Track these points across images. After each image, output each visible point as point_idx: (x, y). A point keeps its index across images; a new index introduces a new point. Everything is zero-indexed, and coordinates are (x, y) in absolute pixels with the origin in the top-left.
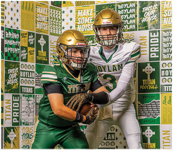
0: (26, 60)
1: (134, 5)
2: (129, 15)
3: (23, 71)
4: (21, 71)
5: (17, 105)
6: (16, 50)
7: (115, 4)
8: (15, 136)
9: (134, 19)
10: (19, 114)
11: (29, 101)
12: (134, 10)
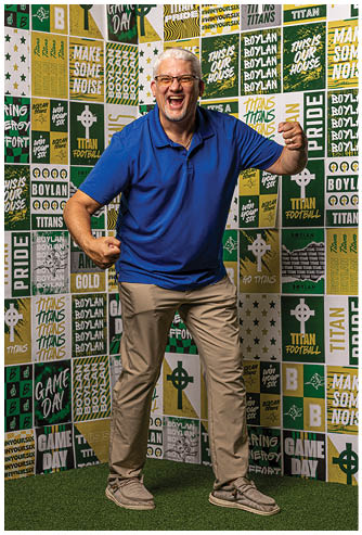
0: (46, 160)
1: (275, 36)
2: (265, 58)
3: (38, 183)
4: (33, 182)
5: (24, 254)
6: (20, 140)
7: (238, 35)
8: (21, 316)
9: (274, 67)
10: (29, 273)
11: (53, 244)
12: (274, 48)
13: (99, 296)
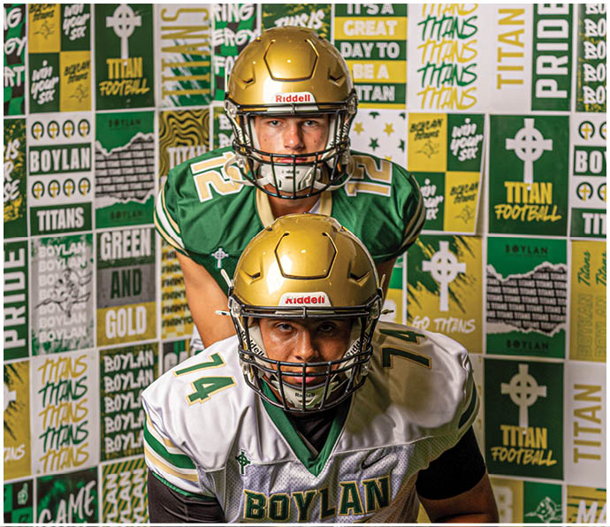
0: (54, 106)
3: (40, 149)
4: (32, 149)
6: (9, 73)
11: (67, 257)
13: (146, 348)
